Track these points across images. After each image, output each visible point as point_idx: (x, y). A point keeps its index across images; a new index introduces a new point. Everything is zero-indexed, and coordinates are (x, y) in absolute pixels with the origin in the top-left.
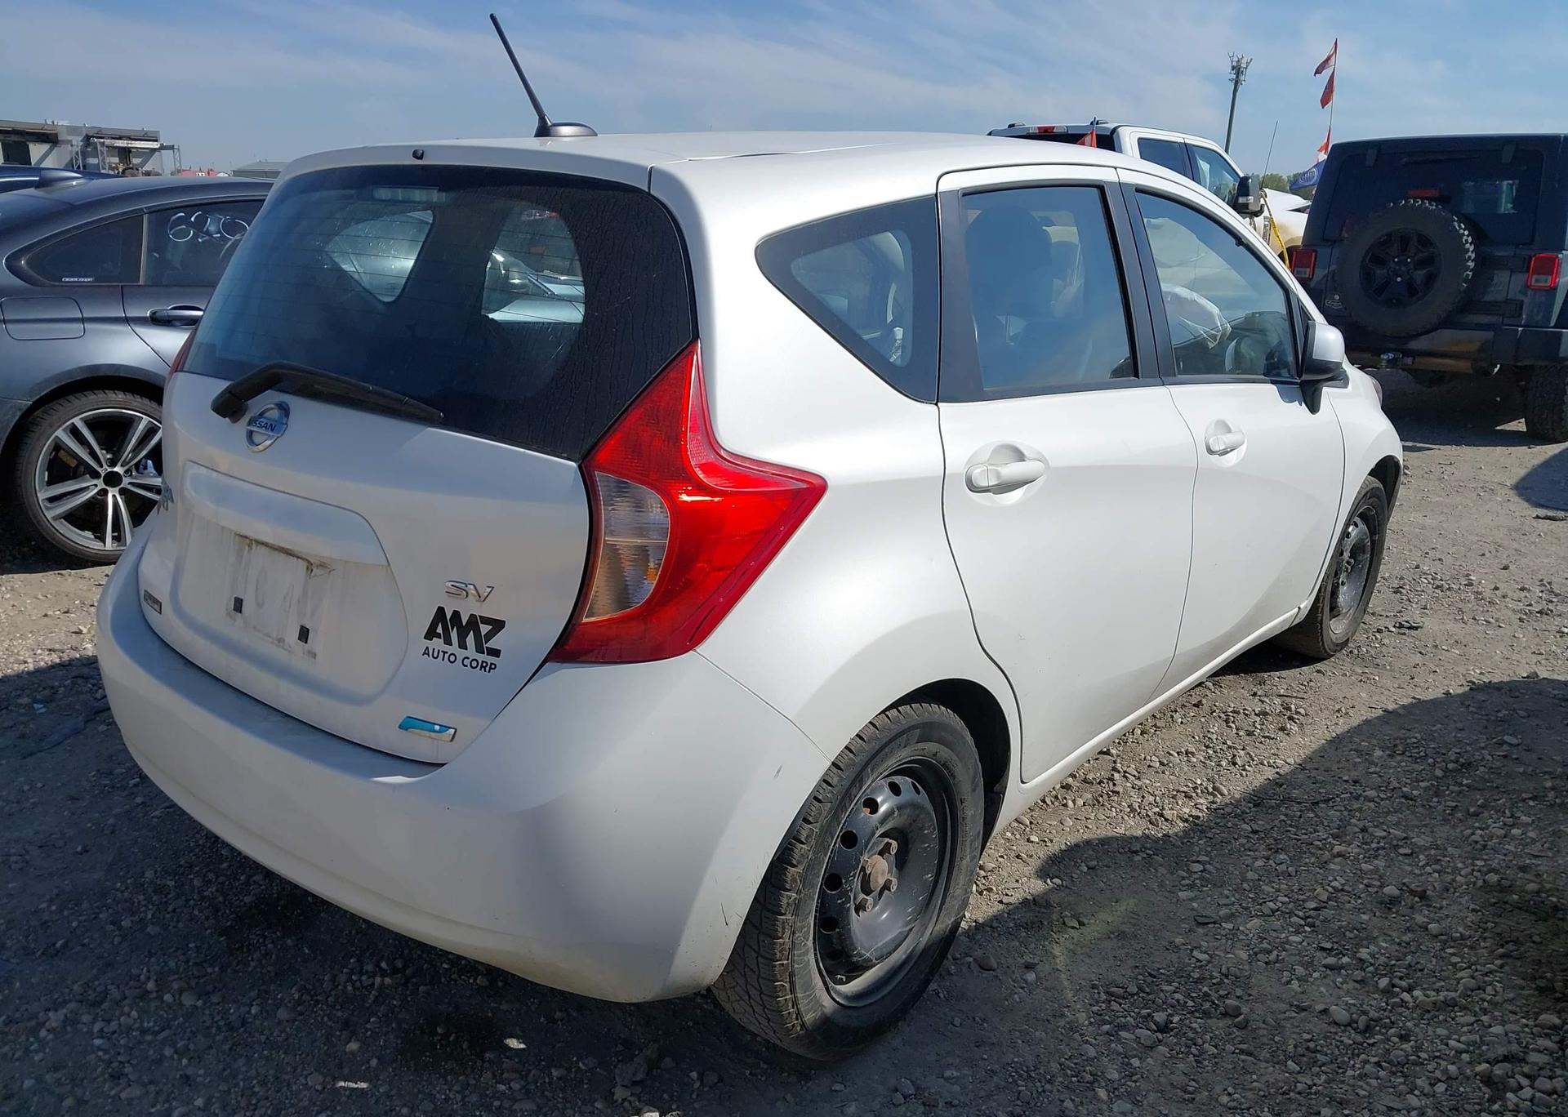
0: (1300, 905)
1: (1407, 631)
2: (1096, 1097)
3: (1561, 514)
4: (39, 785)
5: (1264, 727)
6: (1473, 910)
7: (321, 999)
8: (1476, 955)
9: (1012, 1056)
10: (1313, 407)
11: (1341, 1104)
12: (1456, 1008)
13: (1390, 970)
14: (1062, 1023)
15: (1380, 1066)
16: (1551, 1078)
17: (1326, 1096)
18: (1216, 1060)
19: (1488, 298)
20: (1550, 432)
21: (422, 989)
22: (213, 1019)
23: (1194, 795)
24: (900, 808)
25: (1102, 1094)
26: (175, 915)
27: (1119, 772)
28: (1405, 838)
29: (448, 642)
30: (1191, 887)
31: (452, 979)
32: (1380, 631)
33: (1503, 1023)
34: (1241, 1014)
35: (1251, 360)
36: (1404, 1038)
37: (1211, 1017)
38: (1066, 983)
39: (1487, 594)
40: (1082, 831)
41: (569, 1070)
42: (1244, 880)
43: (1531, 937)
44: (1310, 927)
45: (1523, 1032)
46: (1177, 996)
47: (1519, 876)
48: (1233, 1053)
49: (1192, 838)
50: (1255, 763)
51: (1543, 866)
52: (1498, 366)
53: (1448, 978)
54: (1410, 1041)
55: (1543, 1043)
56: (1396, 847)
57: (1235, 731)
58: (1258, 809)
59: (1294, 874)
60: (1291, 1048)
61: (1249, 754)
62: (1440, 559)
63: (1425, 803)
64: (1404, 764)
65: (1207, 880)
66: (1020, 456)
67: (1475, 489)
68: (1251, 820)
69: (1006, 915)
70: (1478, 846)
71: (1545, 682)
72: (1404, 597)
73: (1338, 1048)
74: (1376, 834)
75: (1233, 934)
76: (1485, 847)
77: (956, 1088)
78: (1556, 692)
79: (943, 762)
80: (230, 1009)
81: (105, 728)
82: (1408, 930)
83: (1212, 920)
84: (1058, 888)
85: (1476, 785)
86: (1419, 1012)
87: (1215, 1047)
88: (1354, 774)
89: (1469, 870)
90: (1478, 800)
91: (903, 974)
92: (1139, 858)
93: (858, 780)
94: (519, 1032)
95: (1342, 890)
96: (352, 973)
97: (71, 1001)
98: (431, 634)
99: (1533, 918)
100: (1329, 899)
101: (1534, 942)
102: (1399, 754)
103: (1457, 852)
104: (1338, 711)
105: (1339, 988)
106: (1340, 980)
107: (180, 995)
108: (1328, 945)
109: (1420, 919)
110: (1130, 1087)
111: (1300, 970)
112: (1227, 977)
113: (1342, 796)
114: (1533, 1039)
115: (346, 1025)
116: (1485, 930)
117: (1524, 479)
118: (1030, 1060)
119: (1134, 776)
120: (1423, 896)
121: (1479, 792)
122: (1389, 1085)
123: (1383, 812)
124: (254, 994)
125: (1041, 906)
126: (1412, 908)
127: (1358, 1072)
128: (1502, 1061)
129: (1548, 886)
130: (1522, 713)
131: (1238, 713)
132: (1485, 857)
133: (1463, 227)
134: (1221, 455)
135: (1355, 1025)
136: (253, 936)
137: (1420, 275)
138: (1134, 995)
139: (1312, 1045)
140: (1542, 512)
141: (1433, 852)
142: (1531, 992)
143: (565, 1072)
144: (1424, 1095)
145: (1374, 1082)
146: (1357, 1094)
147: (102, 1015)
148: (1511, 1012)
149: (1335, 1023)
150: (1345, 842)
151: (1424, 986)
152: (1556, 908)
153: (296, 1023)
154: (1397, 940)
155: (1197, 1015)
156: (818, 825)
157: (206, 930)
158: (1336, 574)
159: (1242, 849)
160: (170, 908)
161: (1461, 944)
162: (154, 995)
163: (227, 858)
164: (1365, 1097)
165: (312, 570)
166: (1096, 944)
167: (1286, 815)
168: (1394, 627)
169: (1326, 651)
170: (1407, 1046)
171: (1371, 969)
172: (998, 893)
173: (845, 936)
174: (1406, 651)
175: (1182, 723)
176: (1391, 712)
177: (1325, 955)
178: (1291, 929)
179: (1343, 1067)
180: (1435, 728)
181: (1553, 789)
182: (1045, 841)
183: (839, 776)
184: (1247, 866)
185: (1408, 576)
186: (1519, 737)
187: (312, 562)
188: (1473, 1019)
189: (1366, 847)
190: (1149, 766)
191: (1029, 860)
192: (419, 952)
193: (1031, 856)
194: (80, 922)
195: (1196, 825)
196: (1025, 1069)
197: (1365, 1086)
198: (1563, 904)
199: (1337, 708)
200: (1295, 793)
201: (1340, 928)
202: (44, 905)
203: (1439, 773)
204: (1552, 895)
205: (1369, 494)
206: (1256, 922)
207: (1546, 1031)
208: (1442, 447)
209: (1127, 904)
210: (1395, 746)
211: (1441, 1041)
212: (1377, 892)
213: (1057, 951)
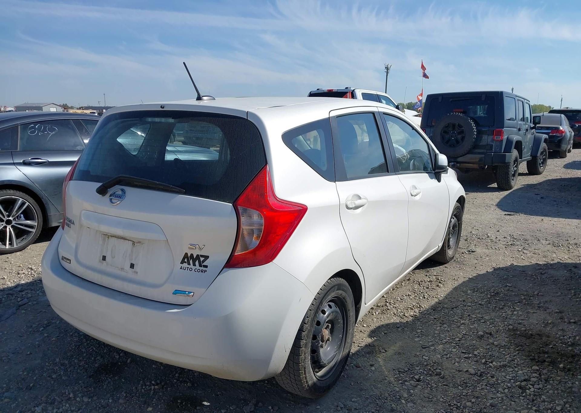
0: (454, 340)
1: (471, 253)
2: (401, 403)
3: (512, 213)
4: (5, 332)
5: (432, 286)
6: (506, 337)
7: (134, 395)
8: (510, 351)
9: (372, 393)
10: (439, 181)
11: (477, 398)
12: (507, 367)
13: (485, 357)
14: (386, 382)
15: (487, 386)
16: (538, 385)
17: (472, 396)
18: (437, 388)
19: (480, 144)
20: (505, 187)
21: (169, 389)
22: (96, 405)
23: (414, 308)
24: (332, 312)
25: (403, 401)
26: (71, 372)
27: (388, 303)
28: (482, 317)
29: (189, 264)
30: (418, 337)
31: (178, 385)
32: (463, 253)
33: (522, 370)
34: (441, 374)
35: (418, 166)
36: (492, 377)
37: (432, 376)
38: (384, 370)
39: (494, 239)
40: (380, 322)
41: (227, 410)
42: (435, 334)
43: (526, 344)
44: (458, 346)
45: (528, 372)
46: (421, 370)
47: (519, 326)
48: (442, 386)
49: (415, 322)
50: (431, 297)
51: (525, 323)
52: (487, 166)
53: (503, 358)
54: (494, 378)
55: (534, 375)
56: (480, 320)
57: (422, 287)
58: (435, 311)
59: (450, 330)
60: (459, 383)
61: (429, 294)
62: (478, 229)
63: (486, 306)
64: (478, 294)
65: (423, 334)
66: (360, 198)
67: (484, 206)
68: (433, 315)
69: (361, 350)
70: (505, 318)
71: (516, 266)
72: (469, 242)
73: (473, 381)
74: (473, 317)
75: (435, 350)
76: (507, 318)
77: (356, 404)
78: (520, 269)
79: (343, 297)
80: (101, 401)
81: (24, 311)
82: (488, 345)
83: (427, 347)
84: (376, 341)
85: (501, 299)
86: (496, 369)
87: (436, 384)
88: (463, 299)
89: (503, 325)
90: (502, 304)
91: (334, 369)
92: (400, 329)
93: (321, 303)
94: (206, 400)
95: (466, 334)
96: (142, 386)
97: (43, 403)
98: (183, 262)
99: (525, 338)
100: (462, 337)
101: (527, 346)
102: (476, 291)
103: (499, 320)
104: (454, 279)
105: (470, 364)
106: (470, 361)
107: (82, 398)
108: (465, 351)
109: (491, 341)
110: (412, 399)
111: (457, 360)
112: (435, 364)
113: (461, 306)
114: (532, 374)
115: (145, 403)
116: (511, 343)
117: (499, 203)
118: (378, 393)
119: (393, 304)
120: (491, 334)
121: (502, 301)
122: (490, 391)
123: (474, 310)
124: (109, 395)
125: (372, 346)
126: (488, 338)
127: (481, 388)
128: (523, 381)
129: (528, 328)
130: (512, 277)
131: (423, 282)
132: (507, 321)
133: (472, 121)
134: (414, 196)
135: (477, 374)
136: (102, 377)
137: (459, 137)
138: (407, 371)
139: (465, 381)
140: (507, 213)
141: (491, 321)
142: (528, 360)
143: (226, 411)
144: (502, 393)
145: (486, 390)
146: (482, 395)
147: (56, 407)
148: (524, 367)
149: (471, 374)
150: (464, 320)
151: (496, 361)
152: (532, 335)
153: (127, 404)
154: (485, 348)
155: (428, 375)
156: (310, 318)
157: (84, 376)
158: (449, 235)
159: (432, 324)
160: (69, 370)
161: (505, 348)
162: (73, 399)
163: (85, 352)
164: (484, 395)
165: (135, 244)
166: (392, 357)
167: (444, 313)
168: (467, 252)
169: (447, 260)
170: (494, 379)
171: (479, 357)
172: (357, 344)
173: (318, 356)
174: (472, 259)
175: (405, 286)
176: (471, 279)
177: (464, 354)
178: (452, 347)
179: (476, 387)
180: (485, 283)
181: (524, 299)
182: (368, 326)
183: (316, 302)
184: (435, 329)
185: (469, 235)
186: (511, 284)
187: (134, 241)
188: (512, 370)
189: (471, 321)
190: (397, 300)
191: (365, 332)
192: (164, 377)
193: (365, 331)
194: (37, 377)
195: (416, 317)
196: (378, 396)
197: (483, 392)
198: (533, 333)
199: (454, 278)
200: (446, 306)
201: (467, 346)
202: (21, 373)
203: (489, 296)
204: (530, 331)
205: (456, 208)
206: (441, 346)
207: (535, 371)
208: (472, 193)
209: (399, 344)
210: (474, 289)
211: (504, 377)
212: (476, 334)
213: (380, 360)
